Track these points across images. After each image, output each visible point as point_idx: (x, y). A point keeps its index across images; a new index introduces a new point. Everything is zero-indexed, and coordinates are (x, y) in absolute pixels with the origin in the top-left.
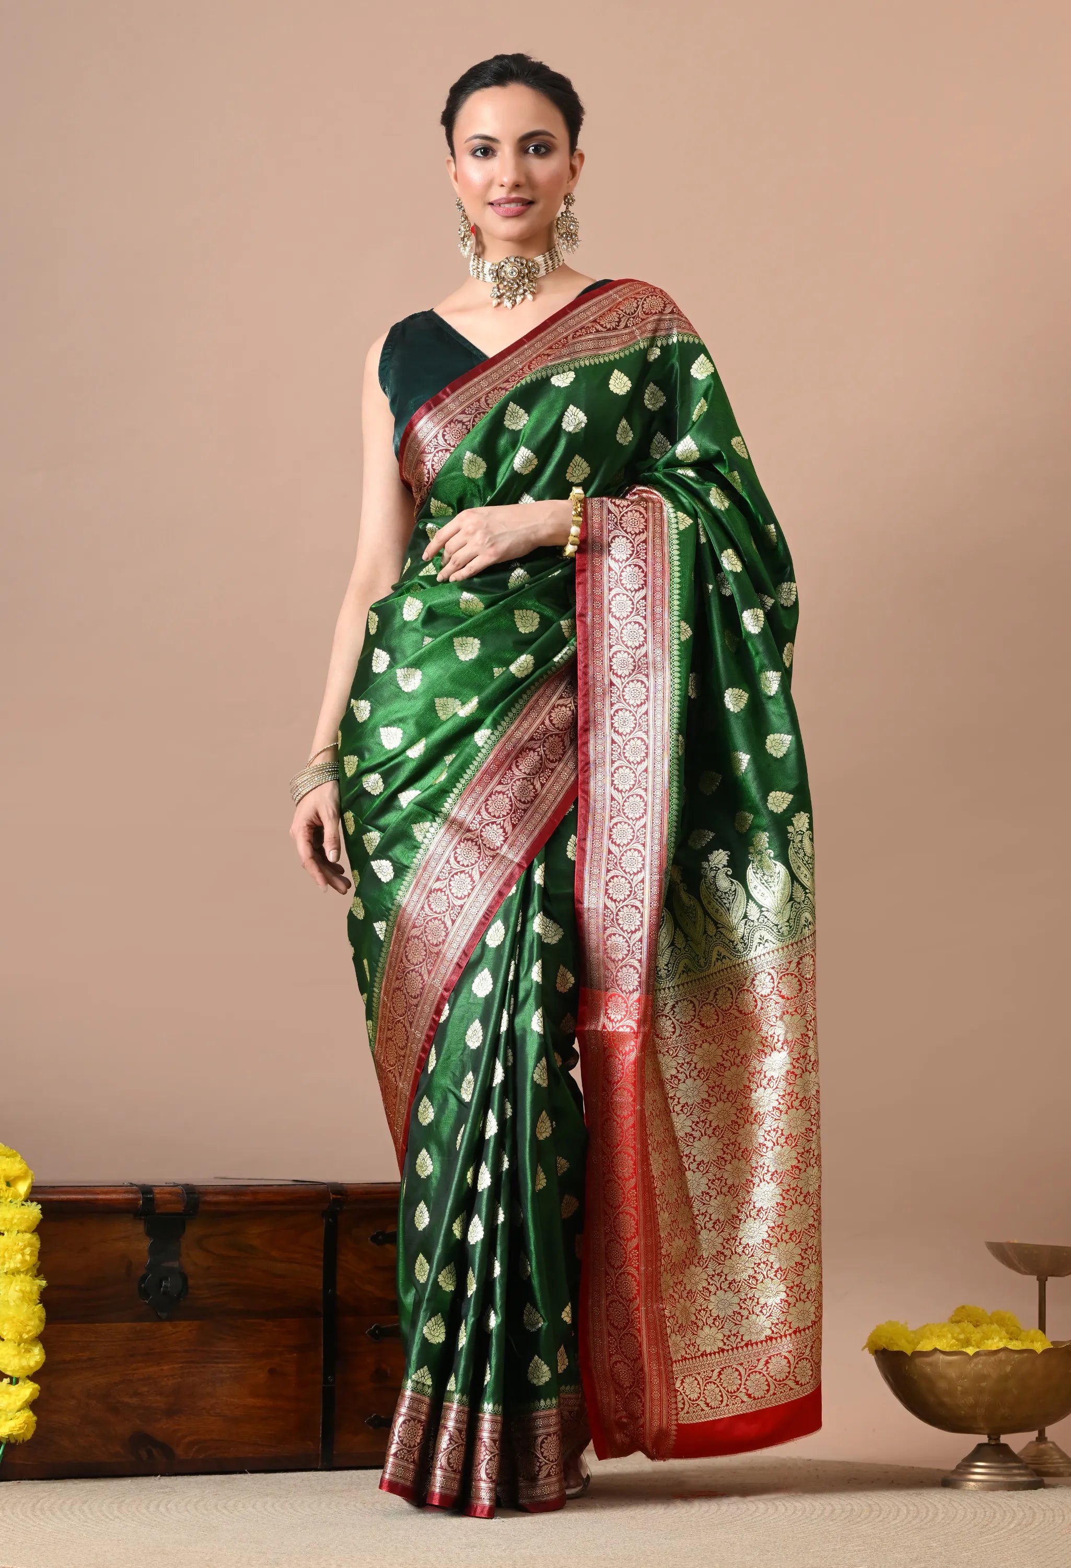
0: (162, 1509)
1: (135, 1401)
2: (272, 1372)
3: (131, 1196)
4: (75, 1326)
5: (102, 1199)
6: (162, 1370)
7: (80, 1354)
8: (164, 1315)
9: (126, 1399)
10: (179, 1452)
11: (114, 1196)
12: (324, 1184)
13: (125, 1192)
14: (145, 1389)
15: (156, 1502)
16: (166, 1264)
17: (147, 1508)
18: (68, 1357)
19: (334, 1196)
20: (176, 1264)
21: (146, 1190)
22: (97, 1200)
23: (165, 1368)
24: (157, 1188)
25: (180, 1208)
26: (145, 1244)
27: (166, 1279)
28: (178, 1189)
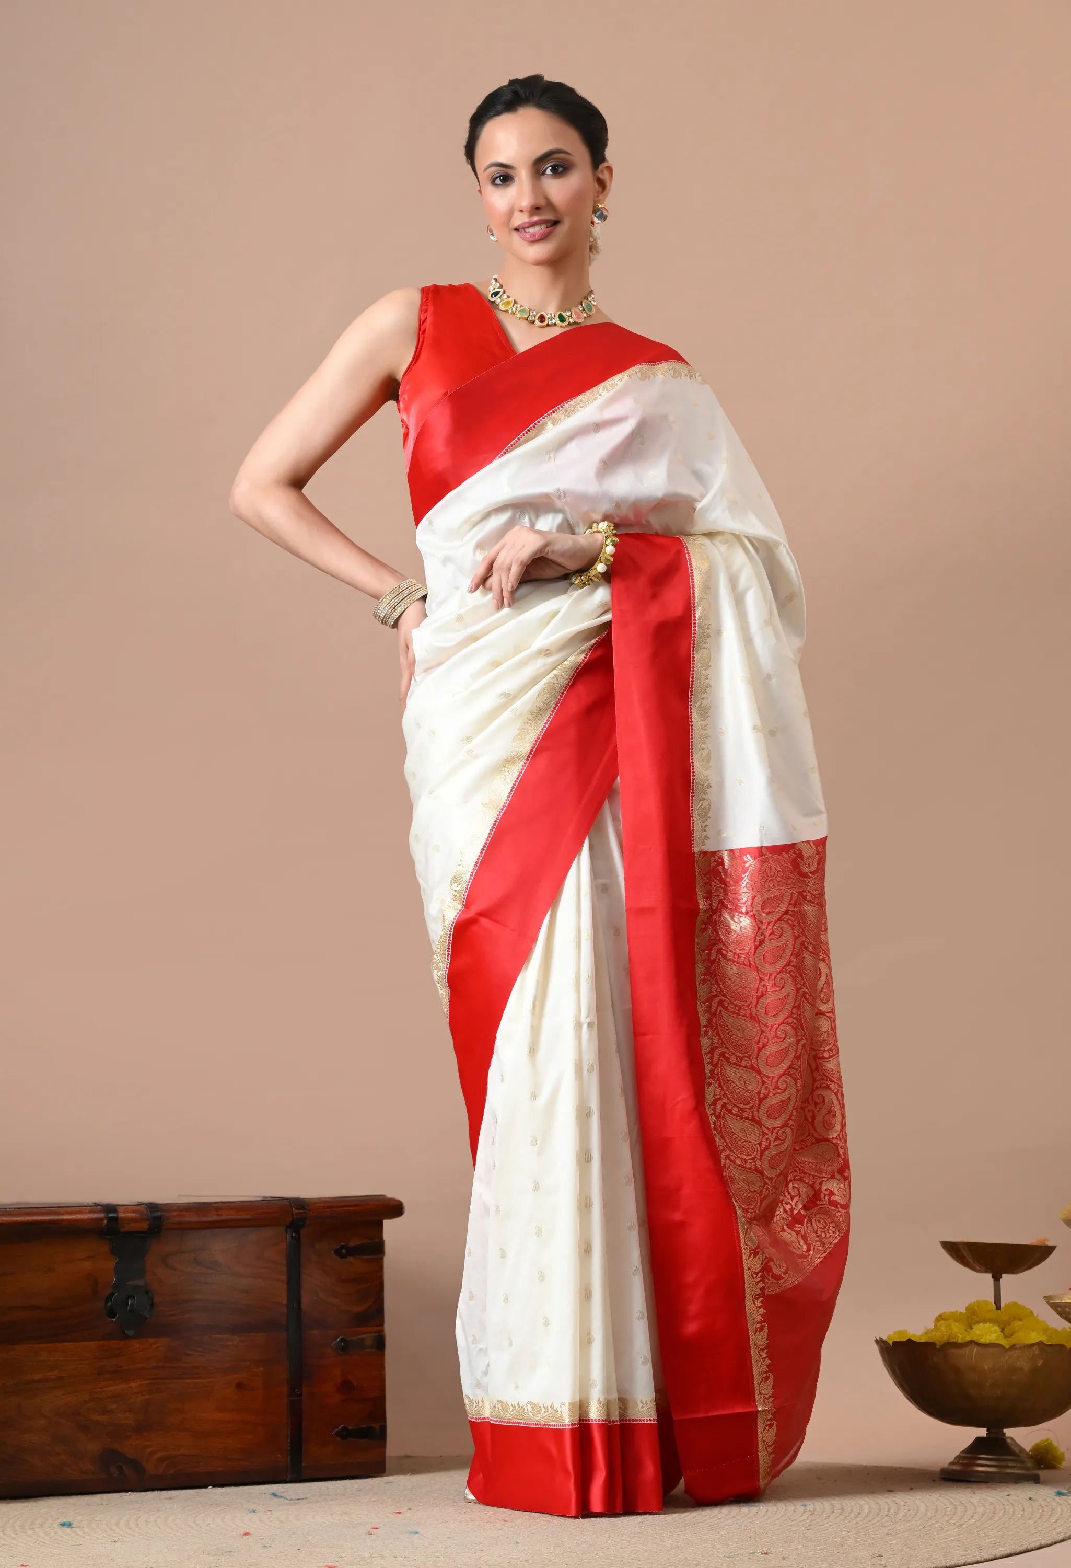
0: (132, 1524)
1: (102, 1418)
2: (239, 1386)
3: (95, 1216)
4: (44, 1345)
5: (67, 1220)
6: (130, 1387)
7: (48, 1374)
8: (131, 1333)
9: (95, 1417)
10: (150, 1468)
11: (79, 1217)
12: (286, 1199)
13: (90, 1212)
14: (114, 1406)
15: (125, 1519)
16: (131, 1282)
17: (117, 1524)
18: (37, 1376)
19: (297, 1211)
20: (141, 1282)
21: (110, 1209)
22: (62, 1220)
23: (133, 1385)
24: (121, 1208)
25: (144, 1226)
26: (111, 1264)
27: (132, 1297)
28: (141, 1208)
